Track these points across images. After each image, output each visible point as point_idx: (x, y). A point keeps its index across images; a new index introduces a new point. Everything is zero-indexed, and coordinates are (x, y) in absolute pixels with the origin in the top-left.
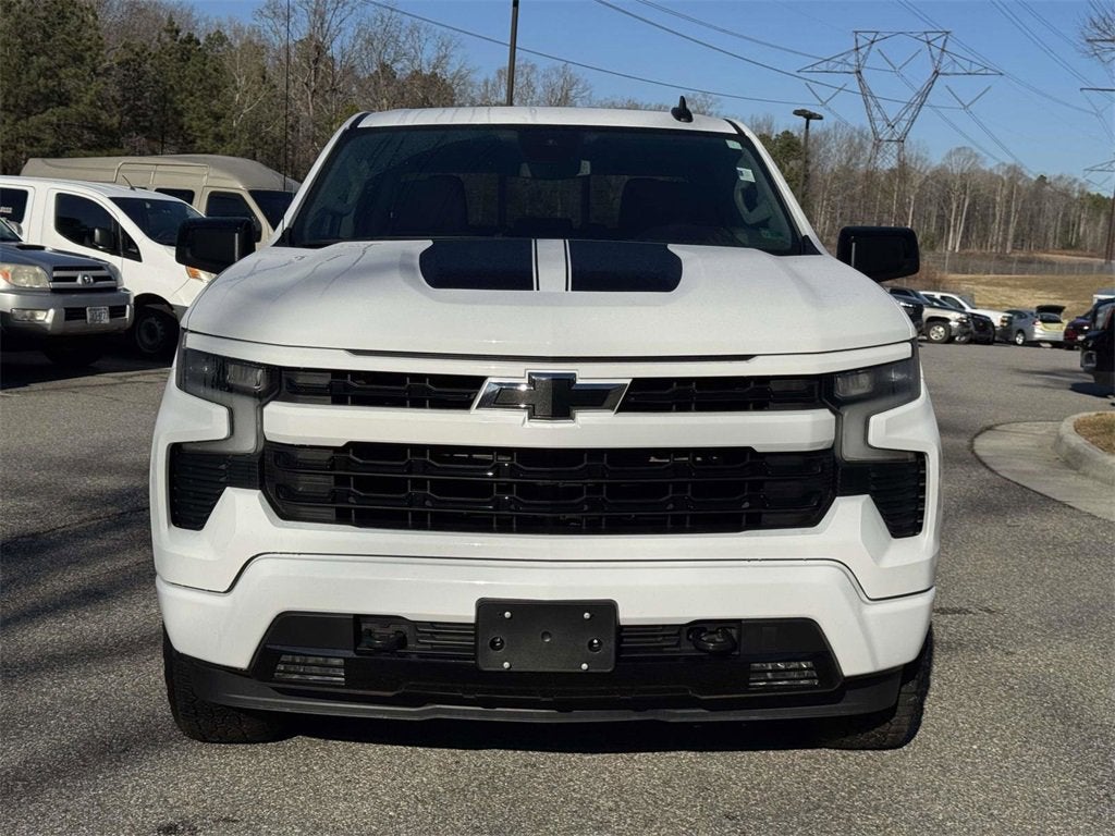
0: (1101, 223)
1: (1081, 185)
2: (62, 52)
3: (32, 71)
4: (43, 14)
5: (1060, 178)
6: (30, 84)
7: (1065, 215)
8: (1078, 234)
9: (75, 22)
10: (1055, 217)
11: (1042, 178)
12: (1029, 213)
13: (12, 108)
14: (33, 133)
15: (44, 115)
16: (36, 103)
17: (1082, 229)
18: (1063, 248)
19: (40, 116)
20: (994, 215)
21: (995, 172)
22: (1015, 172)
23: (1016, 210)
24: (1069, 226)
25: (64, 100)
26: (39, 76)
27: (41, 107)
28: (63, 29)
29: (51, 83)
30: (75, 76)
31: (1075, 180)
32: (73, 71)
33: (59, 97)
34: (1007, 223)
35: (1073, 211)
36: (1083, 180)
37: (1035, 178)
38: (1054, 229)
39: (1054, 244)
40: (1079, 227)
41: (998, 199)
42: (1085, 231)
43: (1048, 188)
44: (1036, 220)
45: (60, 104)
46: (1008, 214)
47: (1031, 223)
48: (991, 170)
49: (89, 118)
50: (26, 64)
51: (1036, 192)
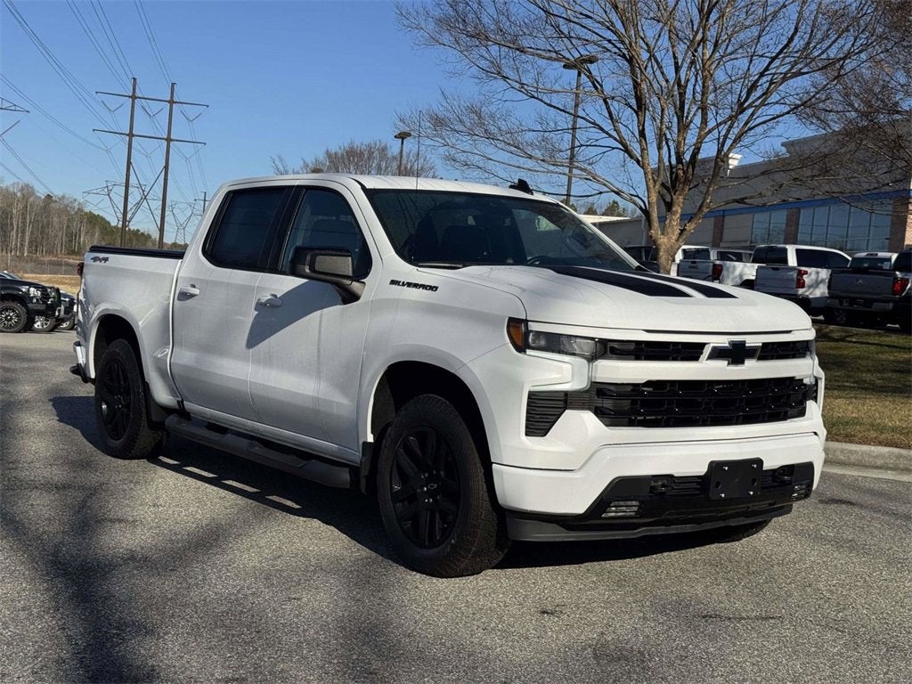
0: (97, 234)
1: (79, 204)
5: (63, 197)
7: (68, 227)
8: (79, 243)
10: (61, 229)
11: (49, 197)
12: (41, 225)
17: (82, 239)
18: (68, 254)
20: (12, 224)
21: (11, 190)
22: (28, 191)
23: (30, 222)
24: (72, 236)
31: (75, 200)
34: (23, 232)
35: (75, 224)
36: (81, 201)
37: (43, 197)
38: (61, 237)
39: (61, 250)
40: (80, 237)
41: (14, 211)
42: (84, 241)
43: (53, 205)
44: (46, 230)
46: (24, 223)
47: (42, 233)
48: (7, 187)
51: (45, 208)
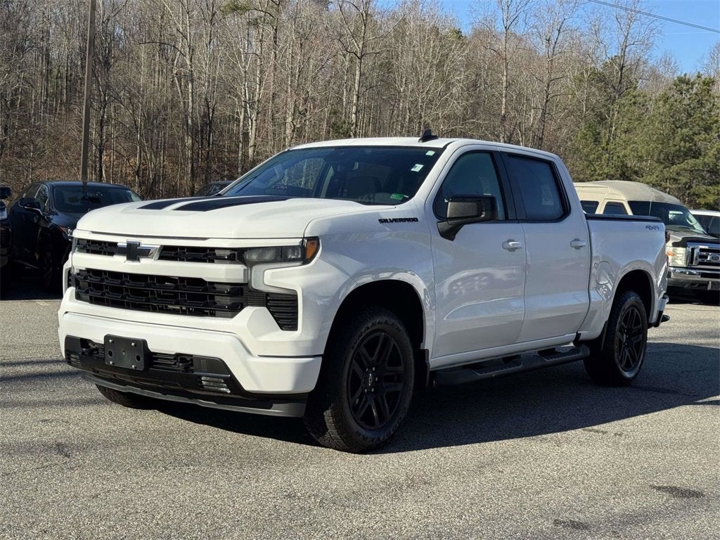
2: (698, 125)
3: (677, 138)
4: (688, 102)
6: (675, 146)
9: (708, 106)
13: (662, 161)
14: (674, 176)
15: (682, 165)
16: (678, 157)
19: (679, 165)
25: (696, 154)
26: (681, 140)
27: (681, 159)
28: (700, 111)
29: (688, 145)
30: (705, 140)
32: (704, 136)
33: (694, 153)
45: (694, 157)
49: (711, 165)
50: (673, 134)
